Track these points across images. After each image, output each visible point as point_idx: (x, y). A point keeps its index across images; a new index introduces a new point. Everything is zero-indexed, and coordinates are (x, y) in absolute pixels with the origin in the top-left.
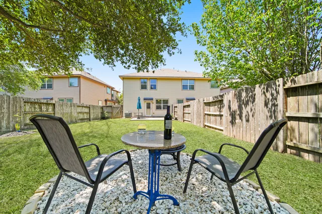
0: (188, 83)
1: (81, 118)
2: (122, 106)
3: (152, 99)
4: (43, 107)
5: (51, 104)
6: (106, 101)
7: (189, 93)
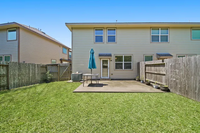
0: (160, 33)
3: (110, 55)
7: (161, 47)
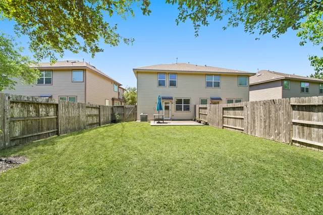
1: (90, 122)
2: (136, 106)
4: (40, 110)
5: (53, 104)
6: (113, 99)
